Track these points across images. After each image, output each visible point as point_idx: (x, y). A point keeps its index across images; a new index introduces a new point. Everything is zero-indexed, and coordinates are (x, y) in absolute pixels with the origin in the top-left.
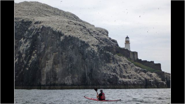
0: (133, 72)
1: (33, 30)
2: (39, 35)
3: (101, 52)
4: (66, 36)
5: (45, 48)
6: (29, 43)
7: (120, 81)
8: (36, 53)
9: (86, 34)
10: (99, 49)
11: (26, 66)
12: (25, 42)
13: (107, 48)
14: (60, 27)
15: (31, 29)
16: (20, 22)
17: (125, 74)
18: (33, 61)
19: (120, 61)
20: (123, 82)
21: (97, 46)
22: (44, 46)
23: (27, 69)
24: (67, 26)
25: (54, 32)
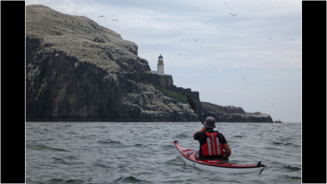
0: (160, 103)
1: (43, 54)
2: (49, 60)
3: (121, 79)
4: (81, 62)
5: (56, 75)
6: (39, 69)
7: (143, 114)
8: (47, 80)
9: (105, 58)
10: (119, 77)
11: (35, 95)
12: (34, 68)
13: (128, 76)
14: (74, 51)
15: (41, 53)
17: (149, 106)
18: (43, 91)
19: (145, 90)
20: (146, 115)
21: (117, 73)
22: (55, 73)
23: (37, 99)
24: (82, 50)
25: (68, 58)
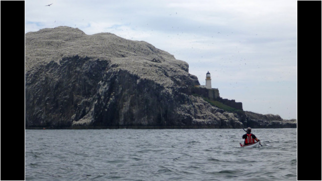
0: (208, 113)
1: (111, 73)
2: (116, 78)
3: (175, 93)
4: (142, 79)
5: (122, 90)
6: (108, 86)
7: (194, 122)
8: (114, 95)
9: (162, 76)
10: (173, 90)
11: (105, 107)
12: (104, 85)
13: (181, 90)
14: (136, 70)
15: (109, 73)
16: (95, 61)
17: (199, 115)
18: (111, 103)
19: (196, 101)
20: (197, 122)
21: (172, 88)
22: (121, 89)
23: (106, 110)
24: (143, 69)
25: (131, 76)
